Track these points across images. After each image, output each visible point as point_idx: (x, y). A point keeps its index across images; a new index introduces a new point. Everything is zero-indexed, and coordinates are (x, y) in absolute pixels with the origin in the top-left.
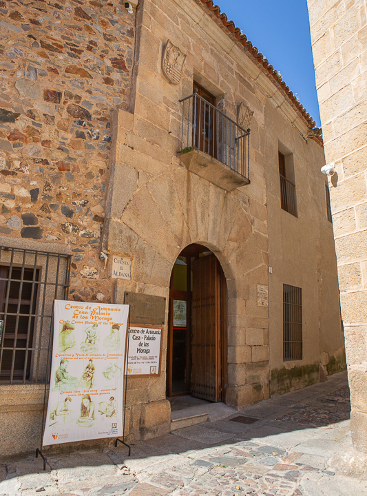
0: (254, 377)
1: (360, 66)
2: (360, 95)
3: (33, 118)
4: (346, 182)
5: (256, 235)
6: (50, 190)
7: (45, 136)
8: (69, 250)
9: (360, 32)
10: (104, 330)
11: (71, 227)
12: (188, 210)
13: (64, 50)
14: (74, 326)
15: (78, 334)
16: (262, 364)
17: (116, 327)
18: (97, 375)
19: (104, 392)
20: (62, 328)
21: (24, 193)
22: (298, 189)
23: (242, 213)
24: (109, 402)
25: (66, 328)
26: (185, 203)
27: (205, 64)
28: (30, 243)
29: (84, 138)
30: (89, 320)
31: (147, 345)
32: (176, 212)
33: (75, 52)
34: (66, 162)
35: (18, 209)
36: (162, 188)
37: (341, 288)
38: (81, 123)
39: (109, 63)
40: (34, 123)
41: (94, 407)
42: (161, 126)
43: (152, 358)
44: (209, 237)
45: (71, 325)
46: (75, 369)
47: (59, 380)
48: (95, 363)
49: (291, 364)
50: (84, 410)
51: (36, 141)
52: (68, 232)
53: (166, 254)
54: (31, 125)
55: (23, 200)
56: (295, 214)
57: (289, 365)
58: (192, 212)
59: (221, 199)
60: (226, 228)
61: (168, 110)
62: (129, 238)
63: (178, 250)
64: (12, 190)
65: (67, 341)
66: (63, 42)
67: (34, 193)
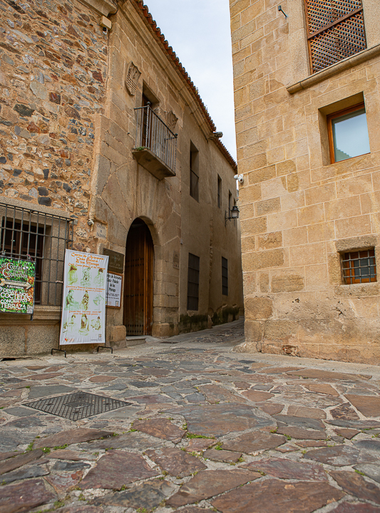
0: (170, 318)
1: (263, 117)
2: (262, 136)
3: (43, 114)
4: (250, 187)
5: (174, 215)
6: (56, 171)
7: (52, 130)
8: (68, 215)
9: (265, 96)
10: (94, 271)
11: (70, 200)
12: (137, 193)
13: (61, 61)
14: (77, 268)
15: (79, 274)
16: (175, 309)
17: (101, 270)
18: (90, 301)
19: (94, 313)
20: (70, 269)
21: (39, 171)
22: (201, 181)
23: (167, 197)
24: (97, 320)
25: (72, 269)
26: (135, 188)
27: (150, 78)
28: (44, 208)
29: (76, 133)
30: (85, 264)
31: (114, 286)
32: (131, 193)
33: (69, 63)
34: (65, 151)
35: (36, 183)
36: (123, 175)
37: (242, 251)
38: (74, 121)
39: (91, 75)
40: (44, 119)
41: (88, 323)
42: (124, 128)
43: (116, 295)
44: (148, 213)
45: (75, 267)
46: (78, 296)
47: (68, 303)
48: (89, 294)
49: (191, 313)
50: (83, 324)
51: (45, 132)
52: (67, 203)
53: (124, 223)
54: (42, 119)
55: (39, 177)
56: (197, 200)
57: (190, 314)
58: (139, 194)
59: (155, 185)
60: (157, 208)
61: (128, 116)
62: (105, 210)
63: (131, 221)
64: (32, 168)
65: (73, 277)
66: (60, 55)
67: (46, 172)
